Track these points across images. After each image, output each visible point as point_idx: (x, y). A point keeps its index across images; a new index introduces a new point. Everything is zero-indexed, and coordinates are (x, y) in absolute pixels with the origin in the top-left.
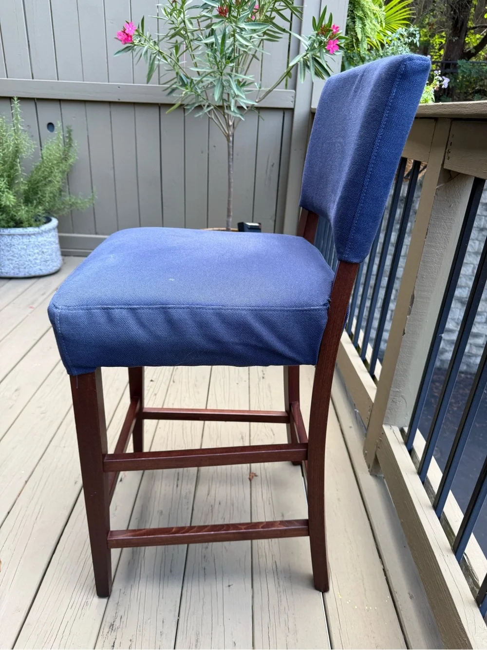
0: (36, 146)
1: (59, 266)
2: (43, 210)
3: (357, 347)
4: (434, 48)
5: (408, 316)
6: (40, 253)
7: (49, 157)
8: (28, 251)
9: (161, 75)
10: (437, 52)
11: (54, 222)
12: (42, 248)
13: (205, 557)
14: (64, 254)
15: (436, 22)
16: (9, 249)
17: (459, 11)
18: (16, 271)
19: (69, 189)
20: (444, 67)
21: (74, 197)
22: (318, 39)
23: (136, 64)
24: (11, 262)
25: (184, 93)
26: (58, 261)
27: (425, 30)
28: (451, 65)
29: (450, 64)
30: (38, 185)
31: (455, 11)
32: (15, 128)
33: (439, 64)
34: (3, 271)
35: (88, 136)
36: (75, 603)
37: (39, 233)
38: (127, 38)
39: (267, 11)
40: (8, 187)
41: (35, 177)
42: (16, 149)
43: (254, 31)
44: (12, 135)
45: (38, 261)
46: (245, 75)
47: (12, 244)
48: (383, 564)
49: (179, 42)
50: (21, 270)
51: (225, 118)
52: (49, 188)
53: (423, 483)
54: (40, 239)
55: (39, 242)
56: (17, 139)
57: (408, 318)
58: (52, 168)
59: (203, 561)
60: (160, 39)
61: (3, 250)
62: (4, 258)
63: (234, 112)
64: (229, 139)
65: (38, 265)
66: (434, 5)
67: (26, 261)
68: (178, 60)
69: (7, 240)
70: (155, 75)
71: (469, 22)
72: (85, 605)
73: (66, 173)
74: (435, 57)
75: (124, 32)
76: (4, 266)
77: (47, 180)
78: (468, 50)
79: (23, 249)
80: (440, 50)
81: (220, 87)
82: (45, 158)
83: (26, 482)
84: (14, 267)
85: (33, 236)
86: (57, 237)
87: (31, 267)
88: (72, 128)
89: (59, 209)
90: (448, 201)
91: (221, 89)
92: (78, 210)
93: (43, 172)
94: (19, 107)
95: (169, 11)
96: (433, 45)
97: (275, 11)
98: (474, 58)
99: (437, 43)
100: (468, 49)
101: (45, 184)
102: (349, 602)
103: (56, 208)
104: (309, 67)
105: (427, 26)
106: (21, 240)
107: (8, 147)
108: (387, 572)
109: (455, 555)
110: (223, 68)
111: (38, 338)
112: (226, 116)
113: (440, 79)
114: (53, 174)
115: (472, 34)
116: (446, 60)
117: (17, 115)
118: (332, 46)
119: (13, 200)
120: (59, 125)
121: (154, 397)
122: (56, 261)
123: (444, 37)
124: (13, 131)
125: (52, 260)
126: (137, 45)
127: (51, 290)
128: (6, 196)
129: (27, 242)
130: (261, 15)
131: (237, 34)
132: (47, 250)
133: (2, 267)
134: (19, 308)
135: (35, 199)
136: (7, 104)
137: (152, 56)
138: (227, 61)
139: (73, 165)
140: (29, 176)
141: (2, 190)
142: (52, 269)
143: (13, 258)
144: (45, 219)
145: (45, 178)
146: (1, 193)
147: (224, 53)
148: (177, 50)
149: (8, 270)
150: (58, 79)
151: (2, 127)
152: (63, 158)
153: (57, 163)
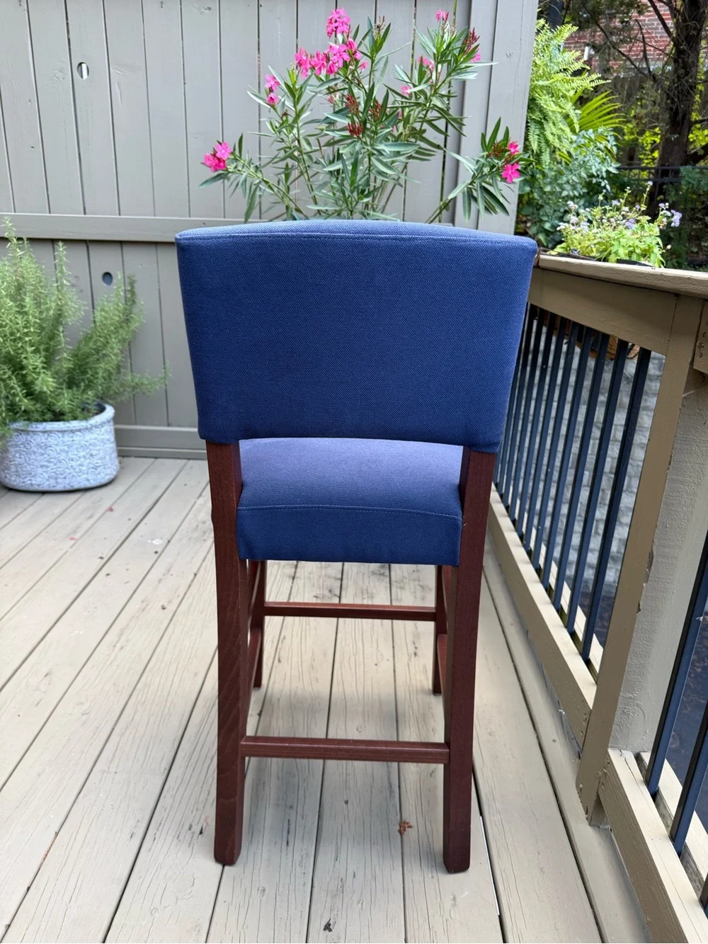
0: (87, 308)
1: (114, 473)
2: (93, 397)
3: (560, 610)
4: (643, 148)
5: (644, 585)
6: (88, 456)
7: (104, 322)
8: (70, 454)
9: (262, 212)
10: (648, 155)
11: (110, 412)
12: (91, 450)
14: (122, 455)
15: (646, 115)
16: (43, 452)
17: (679, 100)
18: (52, 482)
19: (131, 364)
20: (660, 175)
21: (139, 376)
22: (489, 162)
23: (231, 196)
24: (45, 469)
26: (114, 466)
27: (631, 126)
28: (670, 171)
29: (668, 171)
30: (87, 360)
31: (672, 100)
32: (59, 284)
33: (653, 171)
34: (34, 482)
35: (159, 290)
37: (87, 429)
38: (217, 163)
39: (414, 122)
40: (45, 366)
41: (86, 349)
42: (59, 312)
43: (398, 154)
44: (53, 294)
45: (84, 468)
46: (383, 213)
47: (47, 443)
49: (290, 167)
50: (59, 480)
52: (102, 365)
54: (88, 436)
55: (87, 441)
56: (60, 299)
57: (645, 587)
58: (108, 337)
60: (264, 163)
61: (34, 453)
62: (36, 463)
65: (84, 474)
66: (641, 92)
67: (67, 468)
68: (288, 187)
69: (41, 439)
70: (255, 211)
71: (693, 114)
73: (127, 342)
74: (646, 161)
75: (214, 155)
76: (35, 475)
77: (101, 354)
78: (693, 152)
79: (64, 451)
80: (652, 151)
82: (98, 324)
84: (49, 477)
85: (78, 433)
86: (113, 432)
87: (73, 476)
88: (135, 278)
89: (116, 393)
90: (701, 415)
92: (144, 393)
93: (96, 342)
94: (66, 256)
95: (277, 125)
96: (643, 144)
97: (427, 121)
98: (702, 161)
99: (649, 142)
100: (693, 149)
101: (98, 360)
103: (112, 392)
104: (476, 200)
105: (634, 120)
106: (61, 439)
107: (48, 310)
110: (353, 206)
111: (80, 589)
113: (669, 214)
114: (109, 346)
115: (699, 129)
116: (663, 165)
117: (62, 266)
118: (510, 172)
119: (51, 383)
120: (120, 277)
122: (109, 467)
123: (658, 134)
124: (55, 288)
125: (104, 465)
126: (232, 172)
127: (101, 511)
128: (43, 379)
129: (69, 443)
130: (404, 128)
131: (372, 158)
132: (98, 452)
133: (32, 477)
134: (55, 539)
135: (83, 380)
136: (46, 250)
137: (253, 187)
138: (360, 195)
139: (138, 331)
140: (76, 349)
141: (38, 370)
142: (104, 478)
143: (49, 464)
144: (96, 408)
145: (97, 351)
146: (34, 375)
147: (356, 185)
148: (287, 176)
149: (41, 481)
150: (120, 215)
151: (41, 281)
152: (123, 322)
153: (115, 329)
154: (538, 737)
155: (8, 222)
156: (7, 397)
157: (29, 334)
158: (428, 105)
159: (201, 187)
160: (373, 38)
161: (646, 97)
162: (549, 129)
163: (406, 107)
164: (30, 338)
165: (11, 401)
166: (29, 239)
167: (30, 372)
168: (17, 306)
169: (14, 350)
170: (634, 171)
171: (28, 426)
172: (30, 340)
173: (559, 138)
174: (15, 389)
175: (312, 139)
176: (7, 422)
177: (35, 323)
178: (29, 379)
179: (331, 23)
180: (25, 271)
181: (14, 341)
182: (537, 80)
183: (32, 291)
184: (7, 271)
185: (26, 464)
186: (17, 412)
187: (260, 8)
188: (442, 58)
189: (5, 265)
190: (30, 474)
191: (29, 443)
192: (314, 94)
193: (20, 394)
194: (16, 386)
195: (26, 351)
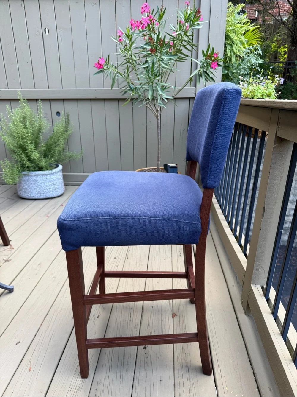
0: (51, 126)
1: (63, 191)
2: (54, 161)
3: (236, 237)
4: (280, 53)
5: (262, 220)
6: (53, 185)
7: (57, 131)
8: (45, 184)
9: (119, 84)
10: (283, 56)
11: (60, 167)
12: (54, 182)
13: (146, 363)
14: (66, 185)
15: (281, 39)
16: (35, 183)
18: (39, 195)
19: (68, 148)
20: (287, 65)
21: (71, 153)
22: (206, 61)
23: (105, 79)
24: (36, 190)
25: (132, 94)
26: (63, 189)
27: (275, 44)
28: (292, 63)
30: (51, 147)
31: (292, 32)
32: (39, 116)
33: (284, 63)
34: (32, 195)
35: (79, 118)
36: (72, 389)
37: (52, 174)
38: (100, 66)
39: (177, 46)
40: (35, 148)
41: (50, 142)
42: (40, 128)
43: (171, 59)
44: (37, 120)
45: (51, 189)
46: (166, 83)
47: (37, 180)
48: (253, 369)
49: (129, 66)
50: (42, 194)
51: (155, 107)
52: (57, 148)
53: (275, 320)
54: (53, 177)
55: (52, 179)
56: (40, 122)
58: (59, 137)
59: (145, 365)
60: (118, 65)
61: (32, 183)
62: (32, 188)
63: (160, 103)
64: (158, 118)
65: (51, 192)
66: (279, 30)
67: (45, 189)
68: (128, 75)
69: (34, 178)
70: (116, 85)
72: (78, 390)
73: (67, 139)
74: (282, 59)
75: (98, 63)
76: (32, 192)
77: (56, 144)
79: (43, 183)
80: (284, 55)
81: (152, 91)
82: (55, 132)
83: (45, 318)
84: (38, 193)
85: (49, 175)
86: (62, 175)
87: (47, 192)
88: (69, 114)
89: (63, 160)
90: (281, 154)
91: (152, 92)
92: (74, 160)
93: (54, 139)
94: (42, 105)
95: (123, 50)
96: (280, 52)
97: (182, 46)
99: (283, 51)
101: (55, 146)
102: (232, 392)
103: (61, 159)
104: (202, 76)
105: (276, 42)
106: (42, 178)
107: (35, 127)
108: (255, 375)
109: (294, 363)
110: (153, 80)
112: (156, 106)
114: (59, 141)
116: (289, 61)
117: (40, 109)
118: (214, 65)
119: (37, 156)
120: (63, 113)
121: (117, 268)
122: (61, 189)
123: (287, 47)
124: (38, 118)
125: (59, 188)
126: (106, 69)
127: (58, 206)
128: (34, 154)
129: (45, 179)
130: (174, 49)
131: (160, 62)
132: (56, 183)
133: (31, 193)
134: (41, 216)
135: (50, 155)
136: (34, 103)
137: (114, 75)
138: (155, 76)
139: (71, 135)
140: (46, 142)
141: (32, 150)
142: (59, 194)
143: (37, 188)
144: (55, 165)
145: (55, 143)
146: (31, 152)
147: (154, 72)
148: (128, 70)
149: (34, 195)
150: (62, 88)
151: (32, 116)
152: (65, 131)
153: (62, 134)
154: (227, 285)
155: (19, 92)
156: (20, 162)
157: (29, 136)
158: (182, 39)
159: (94, 76)
160: (159, 14)
161: (281, 32)
162: (235, 47)
163: (175, 40)
164: (29, 138)
165: (22, 163)
166: (27, 99)
167: (29, 151)
168: (24, 126)
169: (23, 143)
170: (276, 63)
171: (29, 173)
172: (29, 139)
173: (239, 51)
174: (24, 158)
175: (137, 55)
176: (21, 171)
177: (31, 132)
178: (29, 154)
179: (142, 8)
180: (26, 112)
181: (23, 139)
182: (229, 27)
183: (29, 120)
184: (19, 112)
185: (28, 188)
186: (25, 168)
187: (116, 3)
188: (187, 20)
189: (19, 109)
190: (30, 192)
191: (29, 179)
192: (137, 36)
193: (26, 160)
194: (24, 157)
195: (28, 143)
